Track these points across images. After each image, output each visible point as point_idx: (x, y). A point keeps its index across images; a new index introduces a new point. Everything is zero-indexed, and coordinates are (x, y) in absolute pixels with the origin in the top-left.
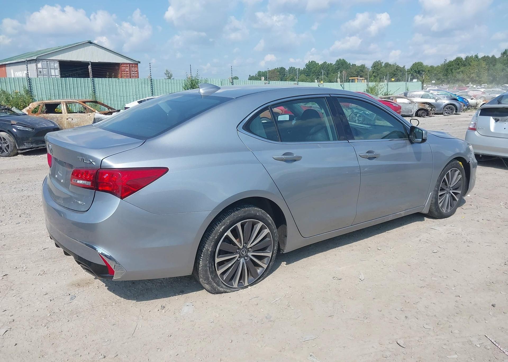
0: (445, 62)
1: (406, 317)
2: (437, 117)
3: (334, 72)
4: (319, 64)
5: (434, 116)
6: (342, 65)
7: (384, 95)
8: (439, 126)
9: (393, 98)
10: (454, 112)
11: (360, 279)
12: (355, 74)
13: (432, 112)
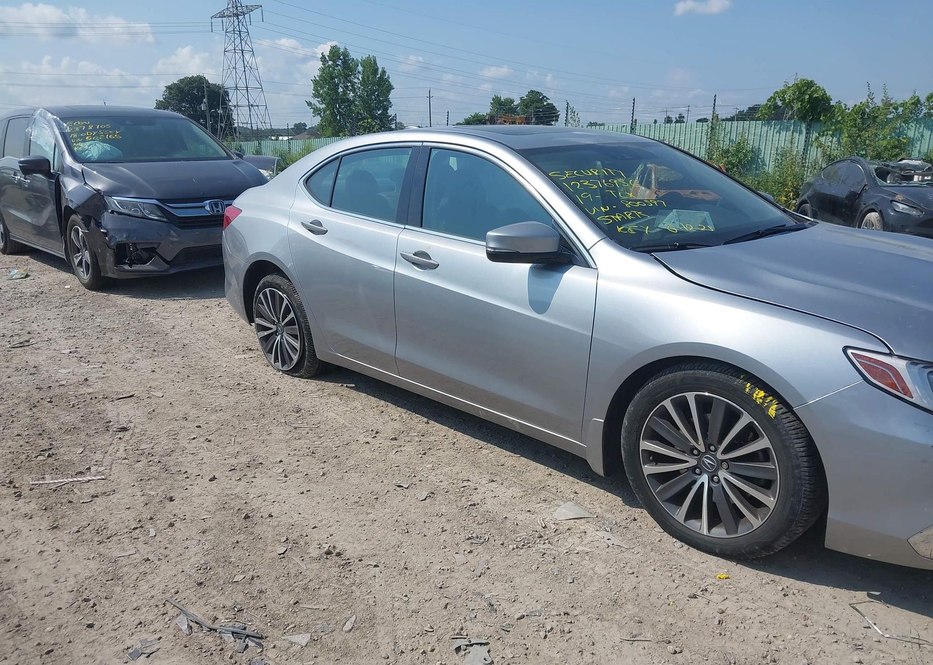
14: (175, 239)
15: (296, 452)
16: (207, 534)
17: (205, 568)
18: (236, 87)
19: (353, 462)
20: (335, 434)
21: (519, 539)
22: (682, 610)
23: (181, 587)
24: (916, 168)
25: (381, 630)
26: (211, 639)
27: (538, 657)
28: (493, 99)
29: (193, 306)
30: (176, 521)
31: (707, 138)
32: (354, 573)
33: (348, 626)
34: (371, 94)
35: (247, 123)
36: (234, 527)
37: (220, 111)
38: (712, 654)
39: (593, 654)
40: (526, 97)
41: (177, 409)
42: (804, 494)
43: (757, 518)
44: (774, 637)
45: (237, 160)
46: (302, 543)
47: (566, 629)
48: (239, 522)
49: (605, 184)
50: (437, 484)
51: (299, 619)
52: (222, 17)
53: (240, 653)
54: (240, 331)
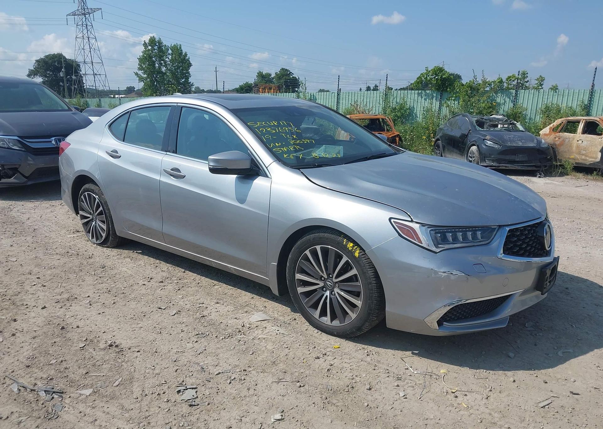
14: (31, 162)
15: (99, 291)
16: (36, 339)
17: (33, 358)
18: (85, 62)
19: (133, 296)
20: (125, 280)
21: (227, 334)
22: (310, 365)
23: (16, 368)
24: (499, 120)
25: (136, 384)
26: (31, 395)
27: (224, 393)
28: (258, 73)
29: (43, 205)
30: (17, 332)
31: (383, 101)
32: (125, 356)
33: (117, 383)
34: (178, 68)
35: (93, 86)
36: (54, 334)
37: (74, 77)
38: (320, 386)
39: (255, 390)
40: (279, 73)
41: (25, 268)
42: (375, 298)
43: (354, 313)
44: (356, 376)
45: (75, 112)
46: (96, 341)
47: (243, 378)
48: (57, 331)
49: (280, 130)
50: (183, 306)
51: (88, 381)
52: (74, 15)
53: (48, 401)
54: (73, 220)
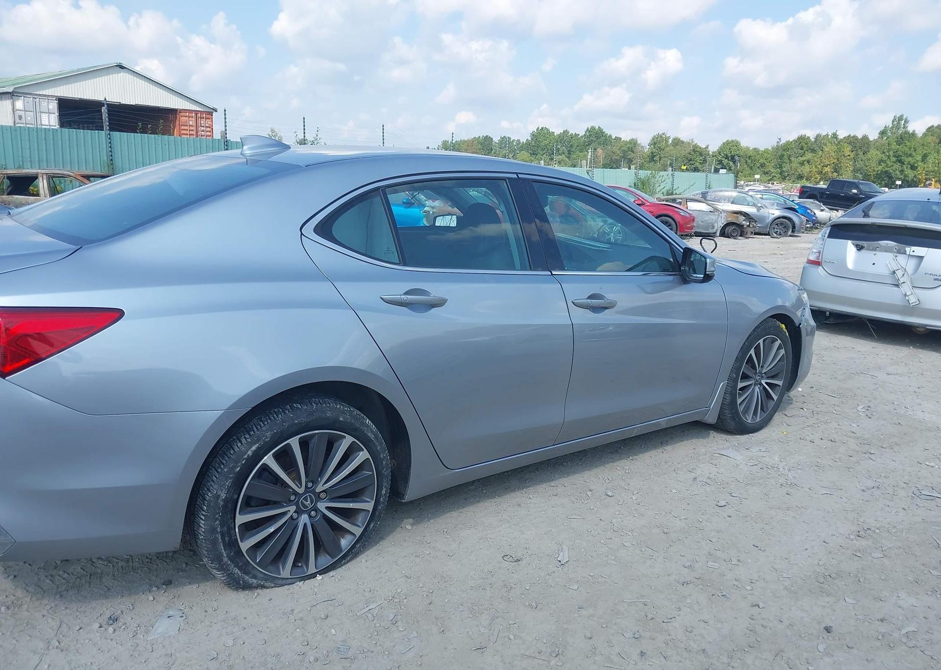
0: (778, 142)
1: (642, 654)
2: (759, 240)
3: (581, 150)
4: (555, 134)
5: (754, 238)
6: (596, 137)
7: (665, 194)
8: (760, 255)
9: (680, 200)
10: (790, 233)
11: (560, 561)
12: (619, 155)
13: (750, 230)
